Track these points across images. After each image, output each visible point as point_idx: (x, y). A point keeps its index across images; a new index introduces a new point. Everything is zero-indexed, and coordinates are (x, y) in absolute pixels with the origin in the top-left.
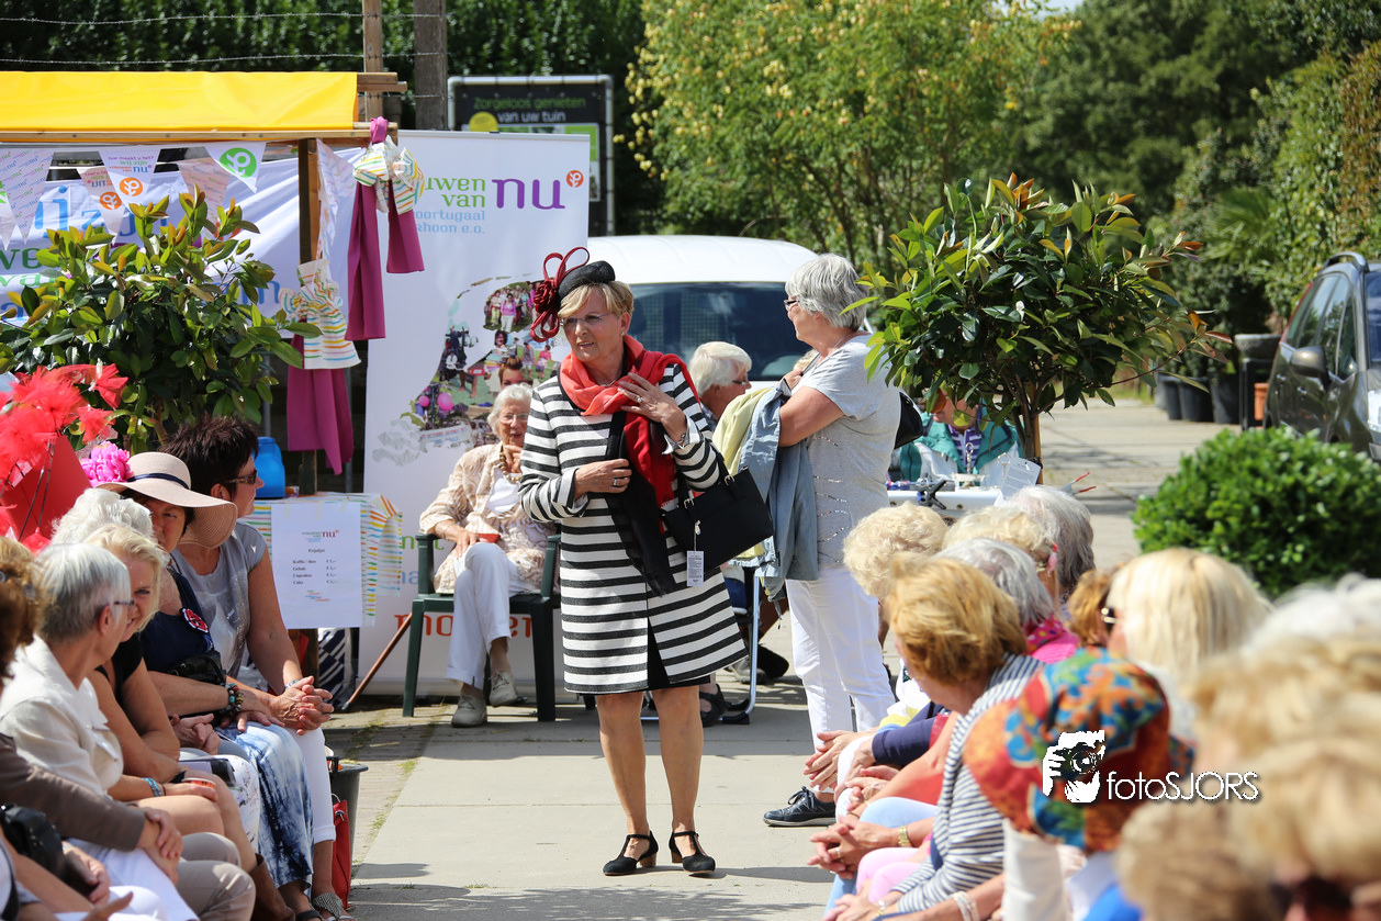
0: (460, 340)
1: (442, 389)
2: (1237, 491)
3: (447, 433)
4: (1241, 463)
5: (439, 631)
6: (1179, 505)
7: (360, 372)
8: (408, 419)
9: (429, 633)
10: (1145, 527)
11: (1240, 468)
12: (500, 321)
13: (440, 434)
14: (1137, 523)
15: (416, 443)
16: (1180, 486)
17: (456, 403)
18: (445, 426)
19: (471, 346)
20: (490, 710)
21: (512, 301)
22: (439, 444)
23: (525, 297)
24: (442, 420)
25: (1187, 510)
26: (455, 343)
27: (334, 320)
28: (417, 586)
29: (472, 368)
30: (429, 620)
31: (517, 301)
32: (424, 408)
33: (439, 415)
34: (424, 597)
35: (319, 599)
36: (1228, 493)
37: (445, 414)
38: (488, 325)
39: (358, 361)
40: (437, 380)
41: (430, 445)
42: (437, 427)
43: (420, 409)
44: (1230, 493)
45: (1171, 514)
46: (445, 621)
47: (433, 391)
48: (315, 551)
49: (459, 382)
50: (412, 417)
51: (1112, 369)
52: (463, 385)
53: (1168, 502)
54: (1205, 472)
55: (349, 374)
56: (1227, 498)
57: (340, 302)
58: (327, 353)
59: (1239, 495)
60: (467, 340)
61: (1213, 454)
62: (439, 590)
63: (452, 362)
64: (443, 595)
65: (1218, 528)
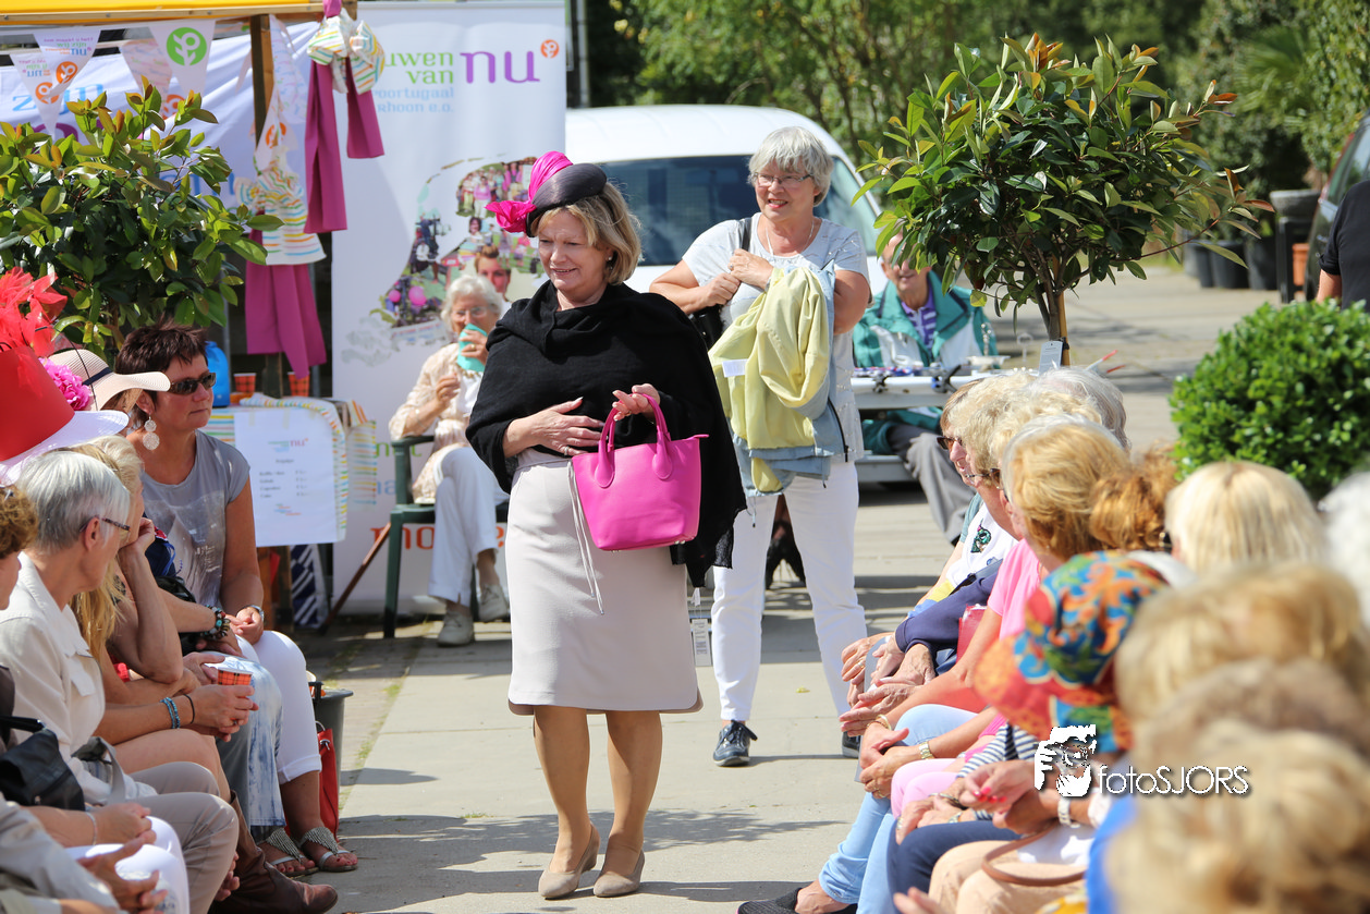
0: (431, 228)
1: (413, 283)
2: (1280, 368)
3: (421, 330)
4: (1282, 338)
5: (419, 543)
6: (1219, 385)
7: (324, 268)
8: (378, 316)
9: (408, 546)
10: (1183, 410)
11: (1282, 344)
12: (473, 207)
13: (413, 331)
14: (1174, 405)
15: (387, 342)
16: (1218, 365)
17: (429, 297)
18: (419, 322)
19: (443, 234)
20: (479, 627)
21: (486, 184)
22: (412, 341)
23: (499, 180)
24: (415, 315)
25: (1227, 390)
26: (427, 233)
27: (294, 211)
28: (393, 497)
29: (445, 259)
30: (408, 533)
31: (491, 184)
32: (395, 304)
33: (411, 311)
34: (402, 508)
35: (290, 513)
36: (1270, 369)
37: (418, 309)
38: (461, 211)
39: (321, 255)
40: (408, 273)
41: (402, 344)
42: (409, 323)
43: (391, 305)
44: (1272, 369)
45: (1210, 395)
46: (426, 534)
47: (404, 285)
48: (283, 462)
49: (432, 274)
50: (383, 313)
51: (1141, 240)
52: (436, 278)
53: (1206, 382)
54: (1246, 349)
55: (312, 270)
56: (1269, 376)
57: (300, 192)
58: (289, 247)
59: (1281, 373)
60: (439, 228)
61: (1253, 330)
62: (418, 500)
63: (423, 253)
64: (423, 505)
65: (1261, 408)
